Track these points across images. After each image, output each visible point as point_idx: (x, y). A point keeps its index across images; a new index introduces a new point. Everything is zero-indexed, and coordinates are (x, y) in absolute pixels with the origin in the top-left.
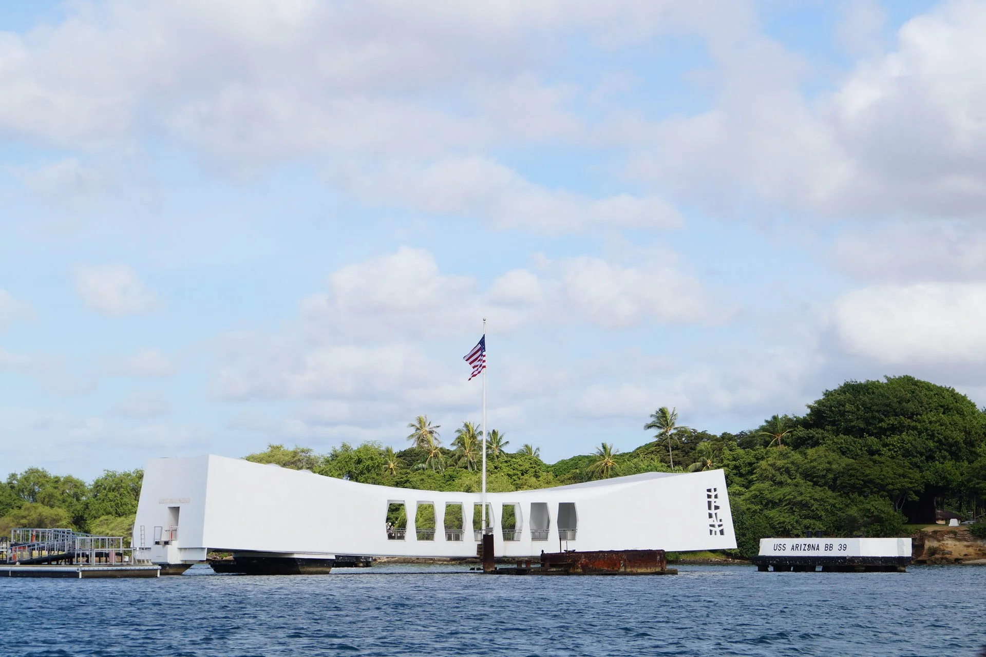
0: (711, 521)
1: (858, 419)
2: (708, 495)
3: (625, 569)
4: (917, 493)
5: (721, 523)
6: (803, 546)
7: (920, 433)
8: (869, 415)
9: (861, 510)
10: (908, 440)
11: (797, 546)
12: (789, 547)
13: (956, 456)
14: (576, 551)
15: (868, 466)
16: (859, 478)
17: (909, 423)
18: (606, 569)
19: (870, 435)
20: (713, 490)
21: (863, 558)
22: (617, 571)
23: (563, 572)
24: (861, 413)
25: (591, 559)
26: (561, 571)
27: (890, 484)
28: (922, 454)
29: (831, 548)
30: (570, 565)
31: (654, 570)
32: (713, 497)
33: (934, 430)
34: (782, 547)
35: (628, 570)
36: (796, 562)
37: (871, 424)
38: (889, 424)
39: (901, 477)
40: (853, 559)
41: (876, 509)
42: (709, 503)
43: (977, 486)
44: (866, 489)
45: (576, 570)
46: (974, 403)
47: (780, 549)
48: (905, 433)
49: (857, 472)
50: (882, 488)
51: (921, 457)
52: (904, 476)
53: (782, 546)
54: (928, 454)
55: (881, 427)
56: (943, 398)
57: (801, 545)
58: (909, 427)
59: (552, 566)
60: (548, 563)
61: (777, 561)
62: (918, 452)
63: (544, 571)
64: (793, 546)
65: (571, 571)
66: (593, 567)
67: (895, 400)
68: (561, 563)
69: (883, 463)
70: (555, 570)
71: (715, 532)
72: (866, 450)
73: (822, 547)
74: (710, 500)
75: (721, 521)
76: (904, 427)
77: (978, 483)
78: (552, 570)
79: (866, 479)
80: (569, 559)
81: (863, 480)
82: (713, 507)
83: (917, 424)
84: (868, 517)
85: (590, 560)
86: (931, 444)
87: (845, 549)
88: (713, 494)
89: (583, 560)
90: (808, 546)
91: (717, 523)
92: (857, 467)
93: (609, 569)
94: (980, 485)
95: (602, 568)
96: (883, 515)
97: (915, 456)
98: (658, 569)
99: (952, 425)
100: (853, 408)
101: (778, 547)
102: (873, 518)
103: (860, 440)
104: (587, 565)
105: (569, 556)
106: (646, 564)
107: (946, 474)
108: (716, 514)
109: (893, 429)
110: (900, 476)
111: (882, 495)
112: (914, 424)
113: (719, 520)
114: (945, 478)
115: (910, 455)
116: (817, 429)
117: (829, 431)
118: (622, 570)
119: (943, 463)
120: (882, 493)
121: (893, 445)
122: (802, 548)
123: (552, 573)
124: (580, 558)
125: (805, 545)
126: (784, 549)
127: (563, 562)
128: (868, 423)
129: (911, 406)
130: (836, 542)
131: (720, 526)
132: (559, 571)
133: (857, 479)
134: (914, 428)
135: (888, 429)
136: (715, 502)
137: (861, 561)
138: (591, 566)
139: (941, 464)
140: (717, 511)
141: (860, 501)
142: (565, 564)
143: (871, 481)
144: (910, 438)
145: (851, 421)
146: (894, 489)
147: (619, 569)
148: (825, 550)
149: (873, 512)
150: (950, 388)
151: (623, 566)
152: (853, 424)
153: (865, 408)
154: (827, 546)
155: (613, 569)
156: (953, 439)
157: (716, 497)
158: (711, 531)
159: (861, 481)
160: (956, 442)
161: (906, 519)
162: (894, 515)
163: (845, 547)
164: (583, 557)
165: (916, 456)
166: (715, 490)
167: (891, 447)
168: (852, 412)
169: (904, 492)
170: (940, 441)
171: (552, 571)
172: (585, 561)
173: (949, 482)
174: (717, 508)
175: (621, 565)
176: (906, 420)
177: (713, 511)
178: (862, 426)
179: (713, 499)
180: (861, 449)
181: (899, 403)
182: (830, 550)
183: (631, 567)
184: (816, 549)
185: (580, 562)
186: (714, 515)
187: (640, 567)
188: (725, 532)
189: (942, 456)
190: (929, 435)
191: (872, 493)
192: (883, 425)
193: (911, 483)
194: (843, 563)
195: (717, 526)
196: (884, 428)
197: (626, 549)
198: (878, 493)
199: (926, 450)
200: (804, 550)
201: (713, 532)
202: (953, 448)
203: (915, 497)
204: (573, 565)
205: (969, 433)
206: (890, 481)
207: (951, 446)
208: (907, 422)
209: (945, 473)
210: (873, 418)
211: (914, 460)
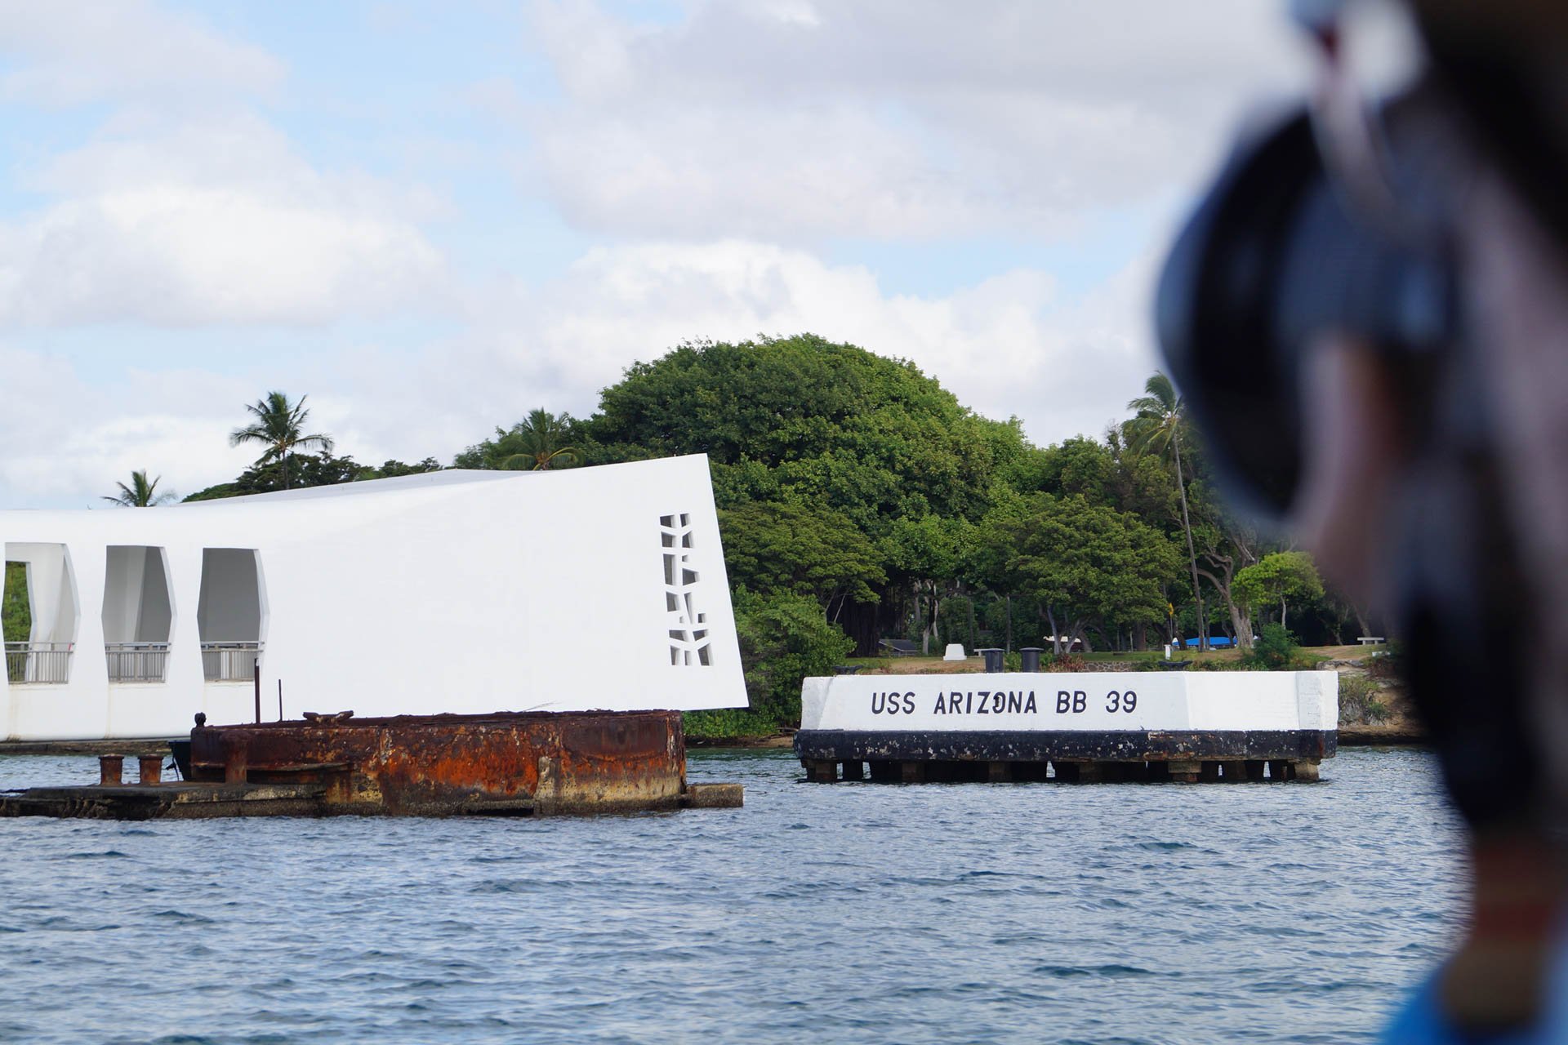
0: (673, 621)
1: (725, 421)
2: (664, 535)
3: (558, 786)
4: (874, 585)
5: (700, 627)
6: (977, 701)
7: (861, 455)
8: (750, 412)
9: (758, 623)
10: (838, 469)
11: (956, 698)
12: (925, 702)
13: (939, 504)
14: (355, 716)
15: (763, 524)
16: (746, 550)
17: (835, 432)
18: (483, 788)
19: (753, 458)
20: (677, 521)
21: (1203, 735)
22: (526, 797)
23: (298, 805)
24: (733, 408)
25: (420, 750)
26: (298, 798)
27: (816, 564)
28: (869, 500)
29: (1079, 706)
30: (327, 776)
31: (659, 789)
32: (679, 541)
33: (894, 448)
34: (902, 704)
35: (570, 792)
36: (961, 750)
37: (751, 433)
38: (792, 434)
39: (839, 550)
40: (1168, 740)
41: (793, 619)
42: (668, 560)
43: (1022, 568)
44: (763, 576)
45: (356, 796)
46: (954, 396)
47: (893, 708)
48: (826, 454)
49: (741, 536)
50: (799, 572)
51: (869, 506)
52: (845, 548)
53: (900, 701)
54: (882, 500)
55: (775, 441)
56: (898, 380)
57: (970, 695)
58: (836, 443)
59: (257, 778)
60: (243, 768)
61: (891, 748)
62: (861, 495)
63: (229, 800)
64: (941, 698)
65: (336, 796)
66: (427, 782)
67: (807, 381)
68: (290, 766)
69: (794, 517)
70: (271, 795)
71: (686, 653)
72: (746, 491)
73: (1046, 702)
74: (668, 551)
75: (701, 618)
76: (826, 440)
77: (1025, 562)
78: (262, 795)
79: (764, 552)
80: (329, 751)
81: (757, 556)
82: (678, 576)
83: (856, 435)
84: (776, 639)
85: (414, 754)
86: (890, 478)
87: (1129, 707)
88: (678, 531)
89: (387, 754)
90: (996, 698)
91: (690, 628)
92: (741, 527)
93: (496, 790)
94: (1031, 565)
95: (464, 787)
96: (807, 635)
97: (856, 504)
98: (671, 788)
99: (927, 438)
100: (713, 398)
101: (887, 704)
102: (785, 642)
103: (732, 469)
104: (402, 775)
105: (325, 740)
106: (635, 768)
107: (929, 543)
108: (687, 596)
109: (801, 447)
110: (836, 545)
111: (802, 588)
112: (848, 434)
113: (696, 618)
114: (925, 552)
115: (844, 502)
116: (625, 445)
117: (657, 448)
118: (546, 792)
119: (917, 521)
120: (800, 583)
121: (805, 480)
122: (975, 706)
123: (259, 808)
124: (374, 744)
125: (986, 695)
126: (909, 707)
127: (297, 762)
128: (747, 430)
129: (839, 396)
130: (1097, 684)
131: (699, 635)
132: (288, 799)
133: (742, 553)
134: (851, 444)
135: (790, 445)
136: (684, 559)
137: (1196, 748)
138: (421, 777)
139: (912, 523)
140: (690, 588)
141: (754, 603)
142: (309, 770)
143: (776, 557)
144: (841, 464)
145: (709, 426)
146: (828, 576)
147: (534, 788)
148: (1059, 711)
149: (786, 629)
150: (904, 360)
151: (549, 775)
152: (714, 432)
153: (739, 399)
154: (1064, 697)
155: (511, 787)
156: (938, 468)
157: (686, 542)
158: (674, 651)
159: (753, 558)
160: (943, 474)
161: (852, 644)
162: (829, 635)
163: (1132, 702)
164: (387, 738)
165: (858, 505)
166: (684, 518)
167: (801, 485)
168: (711, 406)
169: (847, 582)
170: (907, 474)
171: (262, 801)
172: (395, 757)
173: (934, 561)
174: (689, 577)
175: (543, 774)
176: (831, 427)
177: (679, 588)
178: (735, 437)
179: (677, 550)
180: (735, 489)
181: (815, 386)
182: (1075, 711)
183: (582, 778)
184: (1023, 707)
185: (371, 763)
186: (681, 601)
187: (612, 779)
188: (713, 654)
189: (913, 504)
190: (882, 459)
191: (777, 582)
192: (783, 436)
193: (861, 562)
194: (1132, 753)
195: (691, 636)
196: (784, 441)
197: (504, 710)
198: (789, 584)
199: (879, 491)
200: (981, 711)
201: (681, 657)
202: (937, 487)
203: (872, 593)
204: (345, 772)
205: (966, 456)
206: (816, 556)
207: (933, 482)
208: (833, 430)
209: (927, 541)
210: (759, 418)
211: (856, 511)
